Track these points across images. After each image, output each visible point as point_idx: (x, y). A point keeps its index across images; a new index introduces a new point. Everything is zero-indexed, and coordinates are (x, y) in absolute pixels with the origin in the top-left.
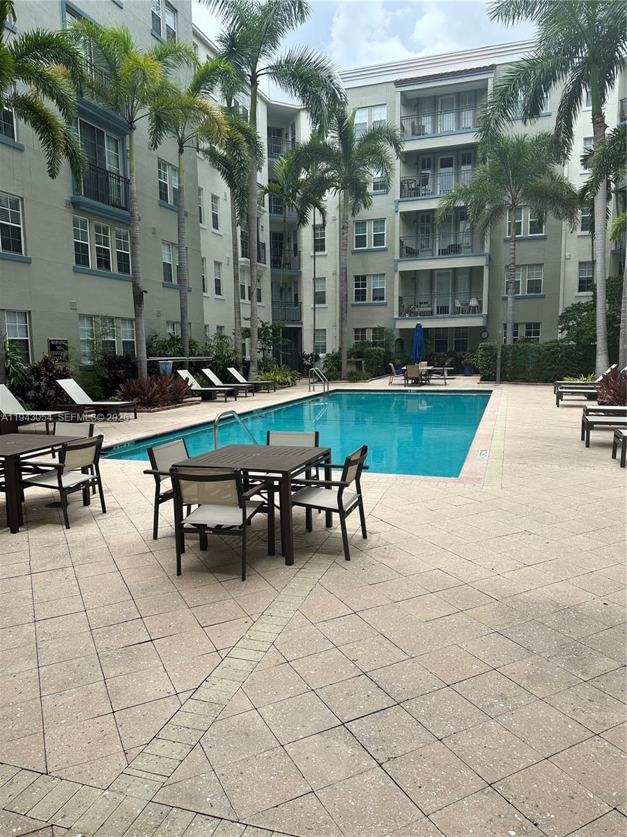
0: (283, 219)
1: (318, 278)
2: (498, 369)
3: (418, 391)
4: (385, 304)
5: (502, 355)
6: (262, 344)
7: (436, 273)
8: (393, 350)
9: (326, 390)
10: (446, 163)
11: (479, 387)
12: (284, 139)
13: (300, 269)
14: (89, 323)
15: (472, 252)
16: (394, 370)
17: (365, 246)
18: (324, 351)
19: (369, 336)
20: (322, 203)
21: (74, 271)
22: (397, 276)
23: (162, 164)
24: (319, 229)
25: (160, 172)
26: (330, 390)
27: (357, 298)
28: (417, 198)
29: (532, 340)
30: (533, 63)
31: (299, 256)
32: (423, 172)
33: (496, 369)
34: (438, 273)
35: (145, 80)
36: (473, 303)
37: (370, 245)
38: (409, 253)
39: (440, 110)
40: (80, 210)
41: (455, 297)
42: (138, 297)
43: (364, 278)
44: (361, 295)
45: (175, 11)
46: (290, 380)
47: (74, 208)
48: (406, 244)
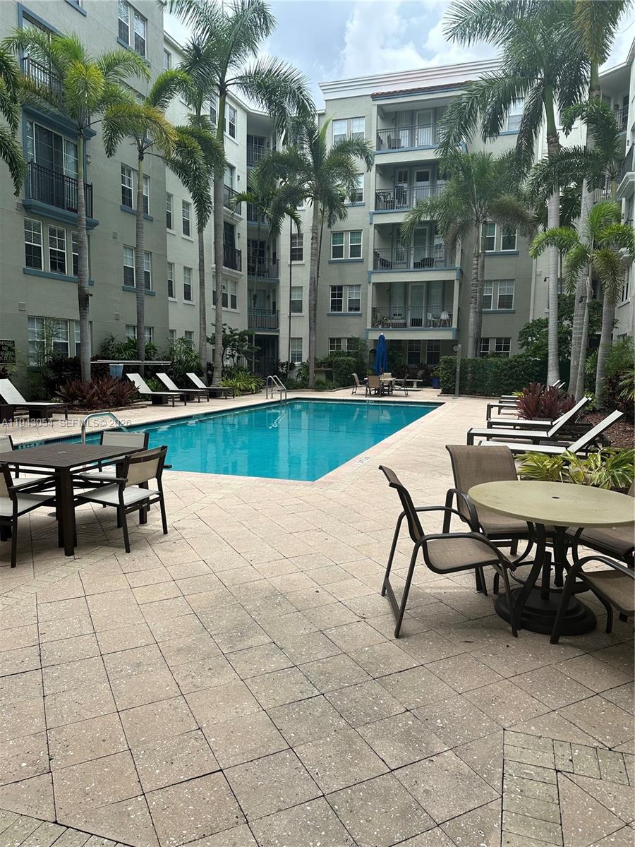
0: (257, 226)
1: (294, 287)
2: (457, 382)
3: (376, 402)
4: (360, 315)
5: (461, 368)
6: (233, 350)
7: (410, 285)
8: (366, 361)
9: (283, 398)
10: (422, 177)
11: (438, 399)
12: (266, 148)
13: (277, 277)
14: (40, 325)
15: (445, 266)
16: (357, 380)
17: (342, 257)
18: (300, 359)
19: (344, 346)
20: (296, 212)
21: (24, 273)
22: (370, 287)
23: (125, 169)
24: (296, 238)
25: (123, 178)
26: (288, 398)
27: (333, 308)
28: (391, 211)
29: (501, 355)
30: (491, 82)
31: (278, 265)
32: (400, 185)
33: (455, 382)
34: (412, 286)
35: (86, 89)
36: (444, 316)
37: (346, 256)
38: (383, 264)
39: (417, 124)
40: (32, 213)
41: (427, 311)
42: (84, 300)
43: (340, 288)
44: (337, 305)
45: (144, 20)
46: (254, 388)
47: (26, 212)
48: (382, 256)
